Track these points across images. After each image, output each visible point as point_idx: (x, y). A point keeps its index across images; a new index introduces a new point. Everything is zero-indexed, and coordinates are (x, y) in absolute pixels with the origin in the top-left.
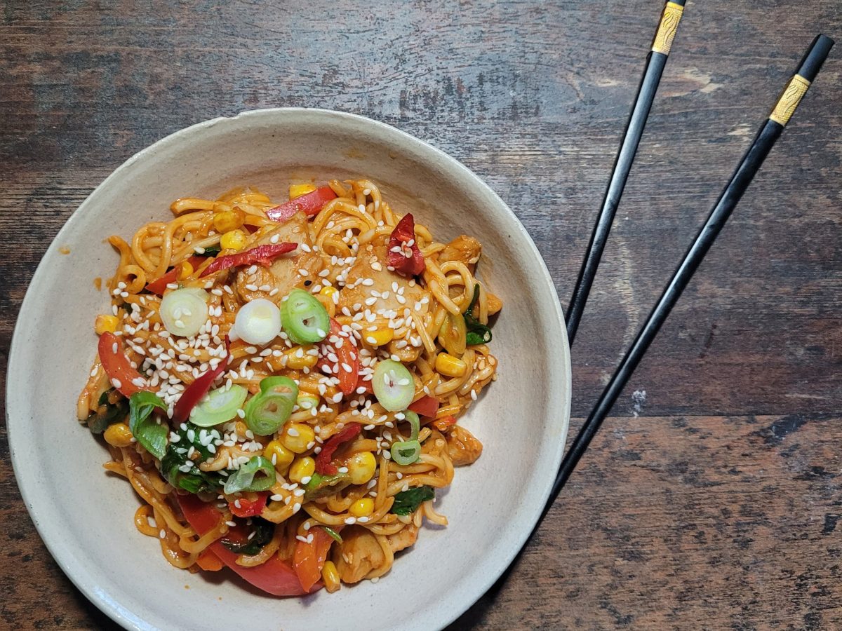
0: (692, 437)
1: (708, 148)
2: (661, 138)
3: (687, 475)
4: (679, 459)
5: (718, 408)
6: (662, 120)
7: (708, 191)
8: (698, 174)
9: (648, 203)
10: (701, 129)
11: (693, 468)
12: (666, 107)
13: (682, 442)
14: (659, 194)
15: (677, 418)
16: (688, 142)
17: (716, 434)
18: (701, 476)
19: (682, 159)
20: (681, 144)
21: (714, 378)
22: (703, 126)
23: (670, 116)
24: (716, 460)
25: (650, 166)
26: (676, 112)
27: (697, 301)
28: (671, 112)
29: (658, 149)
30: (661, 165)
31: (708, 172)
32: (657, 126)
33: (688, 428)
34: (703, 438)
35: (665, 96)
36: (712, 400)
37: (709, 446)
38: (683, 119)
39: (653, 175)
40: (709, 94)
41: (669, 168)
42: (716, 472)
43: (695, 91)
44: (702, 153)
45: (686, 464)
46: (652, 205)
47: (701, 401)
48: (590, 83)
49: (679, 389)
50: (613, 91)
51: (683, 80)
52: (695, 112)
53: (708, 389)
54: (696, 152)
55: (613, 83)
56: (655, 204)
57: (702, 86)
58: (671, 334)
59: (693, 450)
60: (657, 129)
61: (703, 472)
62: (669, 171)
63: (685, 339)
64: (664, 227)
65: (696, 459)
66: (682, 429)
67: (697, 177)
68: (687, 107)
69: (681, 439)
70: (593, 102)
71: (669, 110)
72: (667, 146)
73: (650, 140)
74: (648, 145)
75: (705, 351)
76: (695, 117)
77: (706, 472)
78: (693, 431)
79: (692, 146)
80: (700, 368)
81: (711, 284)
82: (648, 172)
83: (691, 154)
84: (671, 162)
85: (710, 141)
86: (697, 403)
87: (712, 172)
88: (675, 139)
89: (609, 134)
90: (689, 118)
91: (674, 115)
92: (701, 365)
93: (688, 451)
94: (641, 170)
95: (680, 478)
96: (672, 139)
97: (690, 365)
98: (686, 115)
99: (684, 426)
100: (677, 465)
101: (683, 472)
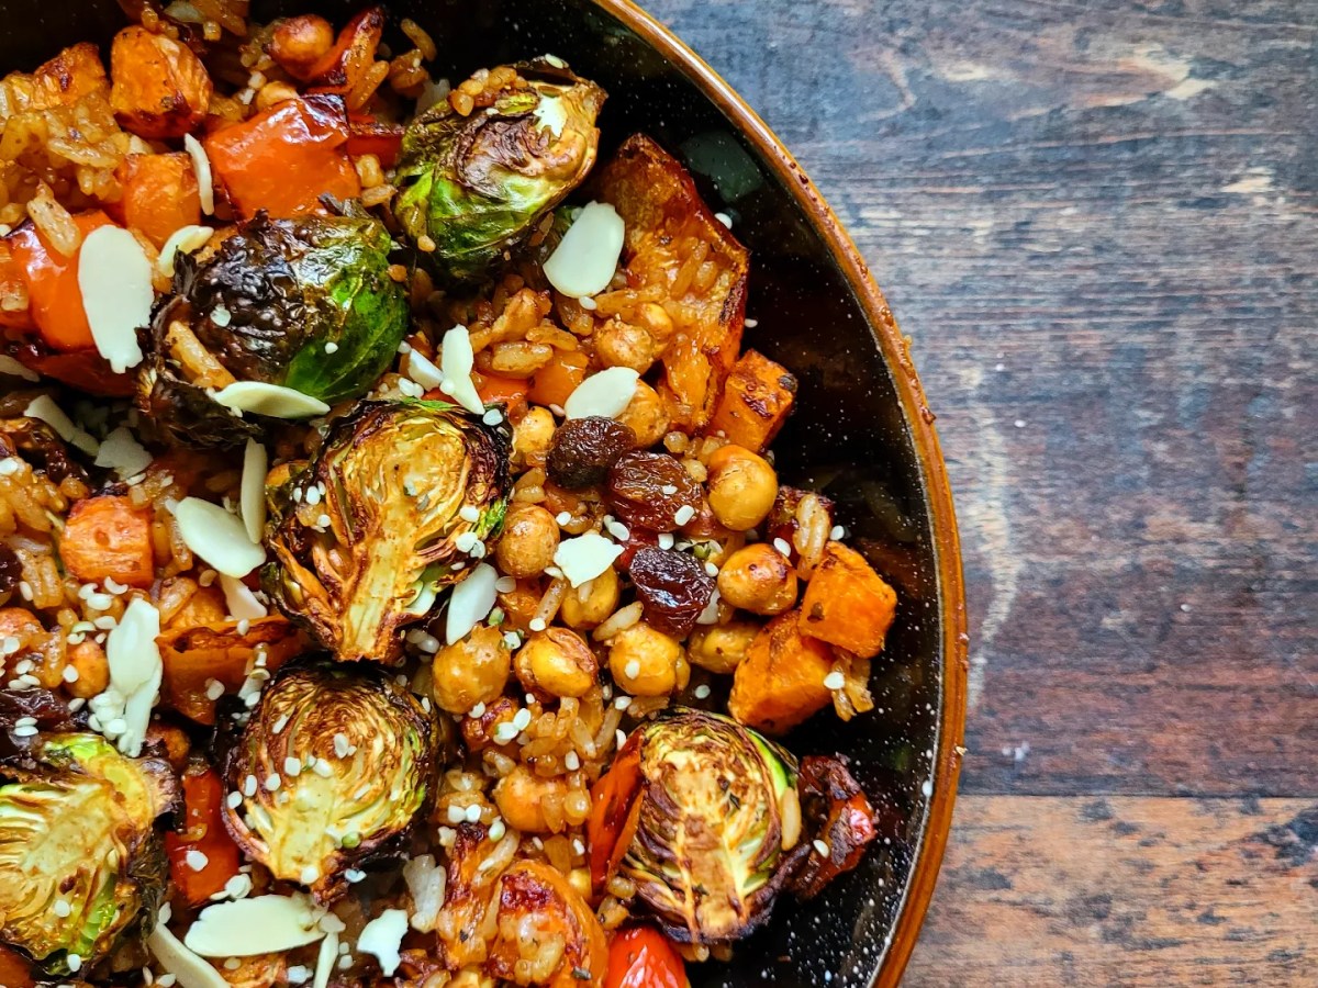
0: (1126, 843)
1: (1178, 220)
2: (1078, 194)
3: (1111, 924)
4: (1093, 889)
5: (1179, 780)
6: (1081, 156)
7: (1176, 313)
8: (1156, 275)
9: (1045, 335)
10: (1166, 177)
11: (1121, 909)
12: (1093, 128)
13: (1100, 854)
14: (1071, 317)
15: (1091, 801)
16: (1135, 206)
17: (1173, 836)
18: (1138, 925)
19: (1120, 241)
20: (1121, 209)
21: (1174, 715)
22: (1169, 170)
23: (1099, 147)
24: (1171, 893)
25: (1054, 255)
26: (1113, 139)
27: (1144, 550)
28: (1102, 140)
29: (1071, 218)
30: (1076, 255)
31: (1176, 272)
32: (1070, 169)
33: (1114, 821)
34: (1145, 844)
35: (1091, 105)
36: (1168, 763)
37: (1158, 861)
38: (1127, 155)
39: (1059, 274)
40: (1185, 103)
41: (1092, 261)
42: (1170, 918)
43: (1154, 95)
44: (1165, 229)
45: (1106, 900)
46: (1054, 338)
47: (1146, 765)
48: (929, 72)
49: (1098, 738)
50: (978, 91)
51: (1130, 70)
52: (1154, 141)
53: (1161, 739)
54: (1154, 227)
55: (979, 72)
56: (1063, 338)
57: (1171, 84)
58: (1085, 620)
59: (1125, 870)
60: (1070, 175)
61: (1142, 917)
62: (1094, 267)
63: (1113, 633)
64: (1078, 387)
65: (1131, 890)
66: (1102, 825)
67: (1153, 282)
68: (1136, 130)
69: (1100, 848)
70: (934, 114)
71: (1097, 135)
72: (1091, 213)
73: (1054, 200)
74: (1050, 209)
75: (1157, 657)
76: (1154, 152)
77: (1152, 917)
78: (1125, 829)
79: (1143, 215)
80: (1145, 696)
81: (1176, 513)
82: (1047, 267)
83: (1140, 232)
84: (1099, 249)
85: (1183, 205)
86: (1135, 768)
87: (1185, 271)
88: (1109, 198)
89: (966, 184)
90: (1140, 153)
91: (1108, 146)
92: (1147, 688)
93: (1112, 872)
94: (1035, 263)
95: (1094, 930)
96: (1101, 197)
97: (1124, 687)
98: (1133, 145)
99: (1106, 817)
100: (1087, 902)
101: (1100, 916)
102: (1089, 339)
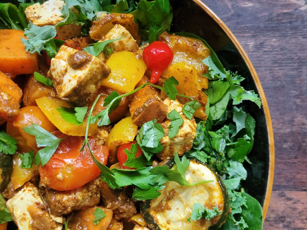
102: (280, 73)
